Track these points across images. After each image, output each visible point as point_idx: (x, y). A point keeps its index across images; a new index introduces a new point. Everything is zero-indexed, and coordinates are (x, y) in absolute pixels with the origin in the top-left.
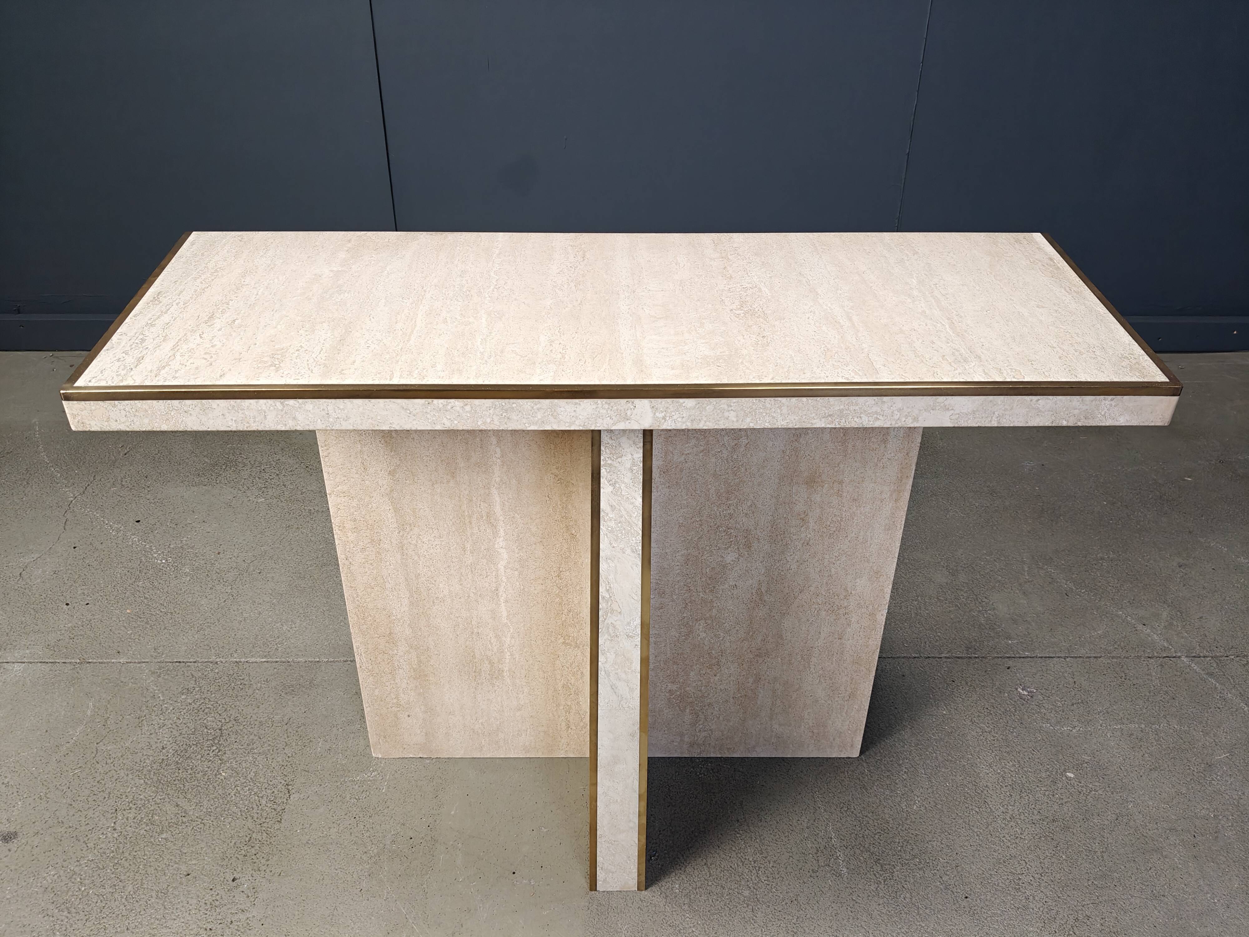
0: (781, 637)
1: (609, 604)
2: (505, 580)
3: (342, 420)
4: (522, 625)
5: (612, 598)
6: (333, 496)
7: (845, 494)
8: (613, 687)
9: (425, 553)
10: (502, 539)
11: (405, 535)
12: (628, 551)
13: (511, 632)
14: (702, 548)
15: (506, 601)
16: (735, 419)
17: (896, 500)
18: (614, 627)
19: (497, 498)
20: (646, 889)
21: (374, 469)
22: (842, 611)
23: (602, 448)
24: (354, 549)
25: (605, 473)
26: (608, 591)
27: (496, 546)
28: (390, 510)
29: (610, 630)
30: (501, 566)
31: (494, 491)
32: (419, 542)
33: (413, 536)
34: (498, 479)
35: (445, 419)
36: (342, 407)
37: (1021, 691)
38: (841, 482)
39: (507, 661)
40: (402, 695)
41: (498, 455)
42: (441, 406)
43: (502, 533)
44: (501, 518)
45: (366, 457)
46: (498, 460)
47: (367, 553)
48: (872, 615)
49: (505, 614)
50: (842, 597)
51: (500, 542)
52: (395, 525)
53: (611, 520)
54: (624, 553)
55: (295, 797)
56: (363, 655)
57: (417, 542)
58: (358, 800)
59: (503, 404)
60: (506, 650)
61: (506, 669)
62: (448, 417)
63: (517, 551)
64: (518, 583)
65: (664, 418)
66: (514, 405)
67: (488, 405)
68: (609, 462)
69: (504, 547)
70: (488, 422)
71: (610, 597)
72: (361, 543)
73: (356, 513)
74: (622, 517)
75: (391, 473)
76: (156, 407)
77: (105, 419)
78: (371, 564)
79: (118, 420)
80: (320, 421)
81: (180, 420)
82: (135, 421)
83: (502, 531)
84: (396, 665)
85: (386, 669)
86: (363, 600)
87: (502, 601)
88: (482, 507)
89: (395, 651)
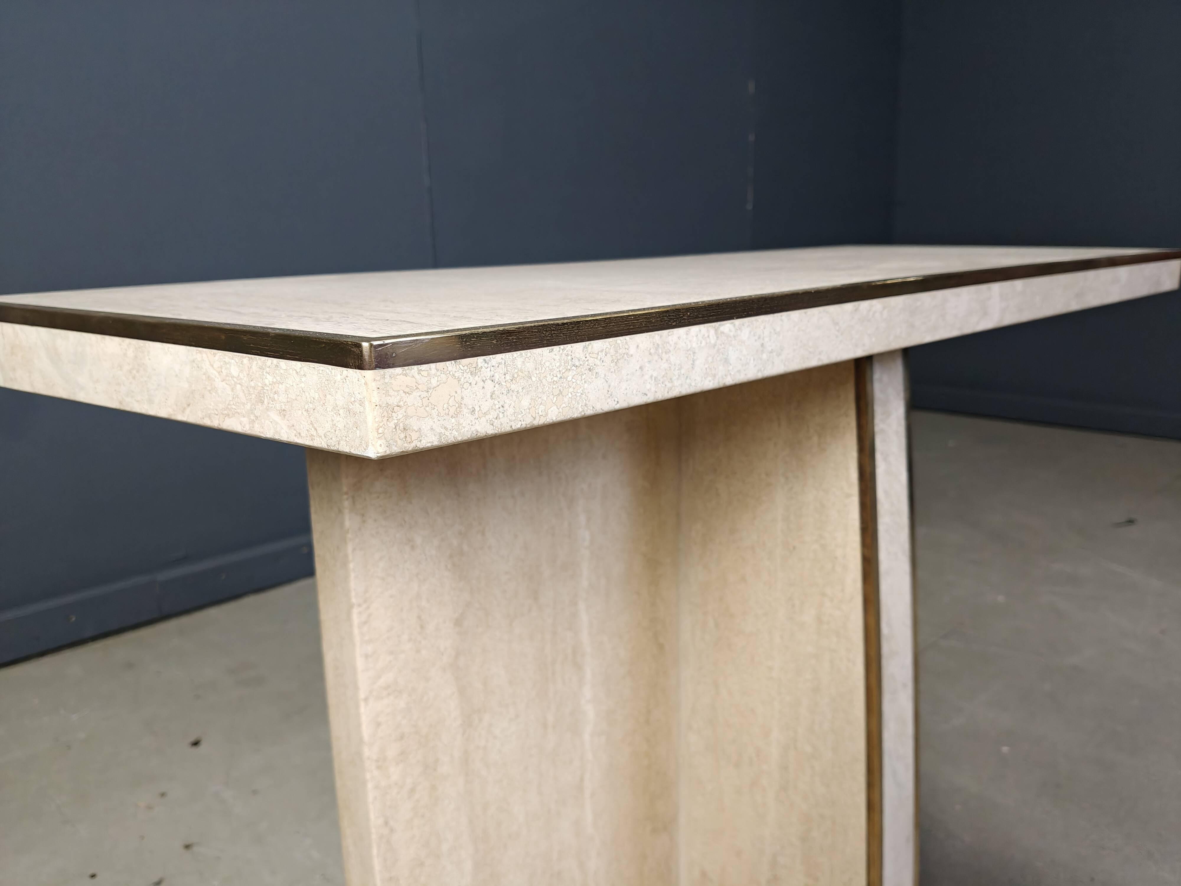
1: (888, 644)
2: (590, 757)
4: (609, 826)
5: (891, 634)
9: (496, 758)
10: (588, 685)
11: (473, 734)
13: (597, 845)
15: (592, 795)
21: (435, 622)
27: (582, 702)
28: (452, 693)
30: (587, 737)
31: (582, 606)
32: (490, 740)
33: (482, 732)
34: (586, 584)
41: (587, 543)
43: (588, 676)
44: (589, 650)
45: (424, 603)
46: (587, 552)
47: (417, 796)
49: (590, 817)
51: (587, 692)
52: (459, 722)
57: (487, 741)
63: (604, 699)
64: (605, 756)
69: (590, 699)
72: (409, 780)
75: (458, 622)
76: (547, 364)
77: (452, 410)
78: (423, 816)
79: (477, 409)
80: (752, 361)
81: (580, 391)
82: (506, 406)
83: (589, 671)
87: (588, 797)
88: (568, 640)
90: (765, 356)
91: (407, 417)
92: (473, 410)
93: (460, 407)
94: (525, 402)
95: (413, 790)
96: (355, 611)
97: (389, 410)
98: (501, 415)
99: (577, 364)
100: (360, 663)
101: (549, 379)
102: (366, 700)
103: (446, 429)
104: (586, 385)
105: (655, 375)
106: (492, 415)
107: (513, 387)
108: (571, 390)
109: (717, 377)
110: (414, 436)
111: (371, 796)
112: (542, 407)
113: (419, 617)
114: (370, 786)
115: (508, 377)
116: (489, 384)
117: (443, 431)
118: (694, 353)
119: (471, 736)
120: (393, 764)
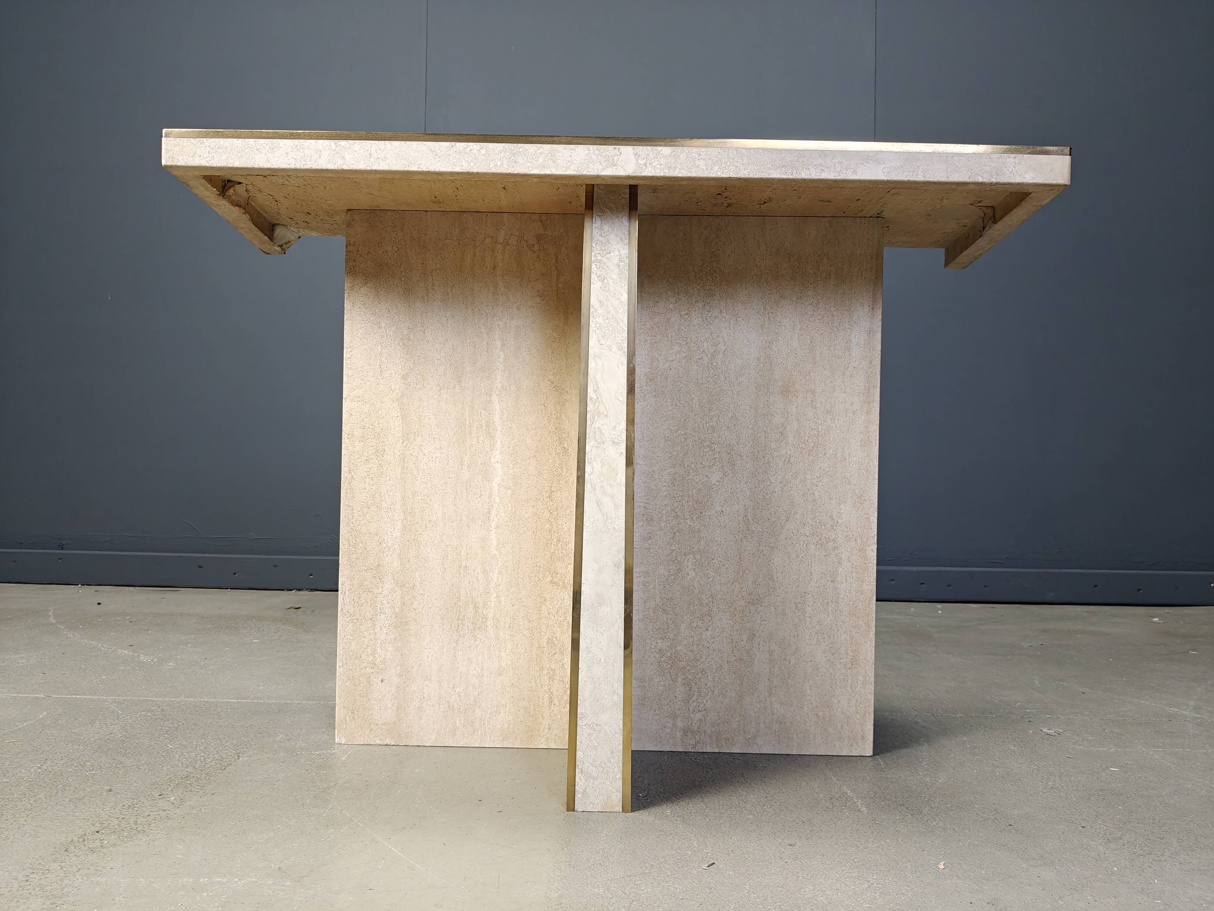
0: (772, 578)
1: (597, 406)
2: (497, 500)
3: (380, 160)
4: (511, 557)
5: (600, 400)
6: (348, 400)
7: (818, 405)
8: (598, 503)
9: (424, 467)
10: (498, 452)
11: (409, 445)
12: (615, 349)
13: (500, 565)
14: (688, 466)
15: (497, 527)
17: (868, 413)
18: (601, 432)
19: (497, 406)
20: (632, 812)
21: (390, 372)
22: (831, 545)
24: (358, 460)
25: (595, 269)
26: (595, 391)
27: (492, 460)
28: (398, 416)
29: (597, 435)
30: (495, 484)
31: (495, 398)
32: (420, 454)
33: (415, 447)
34: (499, 385)
35: (464, 161)
36: (382, 148)
37: (1047, 731)
38: (813, 392)
39: (493, 604)
40: (379, 651)
41: (501, 360)
43: (499, 445)
44: (500, 428)
45: (384, 360)
46: (501, 365)
47: (370, 465)
49: (495, 542)
50: (828, 526)
51: (497, 455)
52: (400, 434)
53: (599, 316)
54: (611, 350)
56: (347, 593)
57: (418, 454)
59: (512, 148)
60: (493, 590)
61: (490, 616)
62: (467, 160)
63: (511, 466)
64: (510, 505)
65: (645, 165)
66: (521, 150)
67: (500, 149)
68: (599, 258)
69: (499, 461)
70: (499, 165)
71: (598, 398)
72: (366, 454)
73: (366, 420)
74: (609, 313)
76: (236, 145)
77: (191, 155)
79: (202, 156)
80: (362, 160)
81: (252, 157)
82: (215, 157)
83: (499, 443)
84: (379, 609)
85: (368, 613)
86: (358, 523)
87: (493, 526)
88: (483, 416)
89: (381, 589)
90: (372, 160)
92: (200, 156)
94: (224, 157)
98: (212, 160)
99: (251, 146)
101: (236, 150)
103: (188, 160)
104: (255, 156)
105: (295, 157)
106: (208, 159)
107: (218, 151)
108: (247, 156)
109: (337, 164)
110: (176, 160)
112: (232, 160)
115: (216, 147)
116: (208, 148)
118: (320, 151)
119: (407, 446)
120: (358, 440)
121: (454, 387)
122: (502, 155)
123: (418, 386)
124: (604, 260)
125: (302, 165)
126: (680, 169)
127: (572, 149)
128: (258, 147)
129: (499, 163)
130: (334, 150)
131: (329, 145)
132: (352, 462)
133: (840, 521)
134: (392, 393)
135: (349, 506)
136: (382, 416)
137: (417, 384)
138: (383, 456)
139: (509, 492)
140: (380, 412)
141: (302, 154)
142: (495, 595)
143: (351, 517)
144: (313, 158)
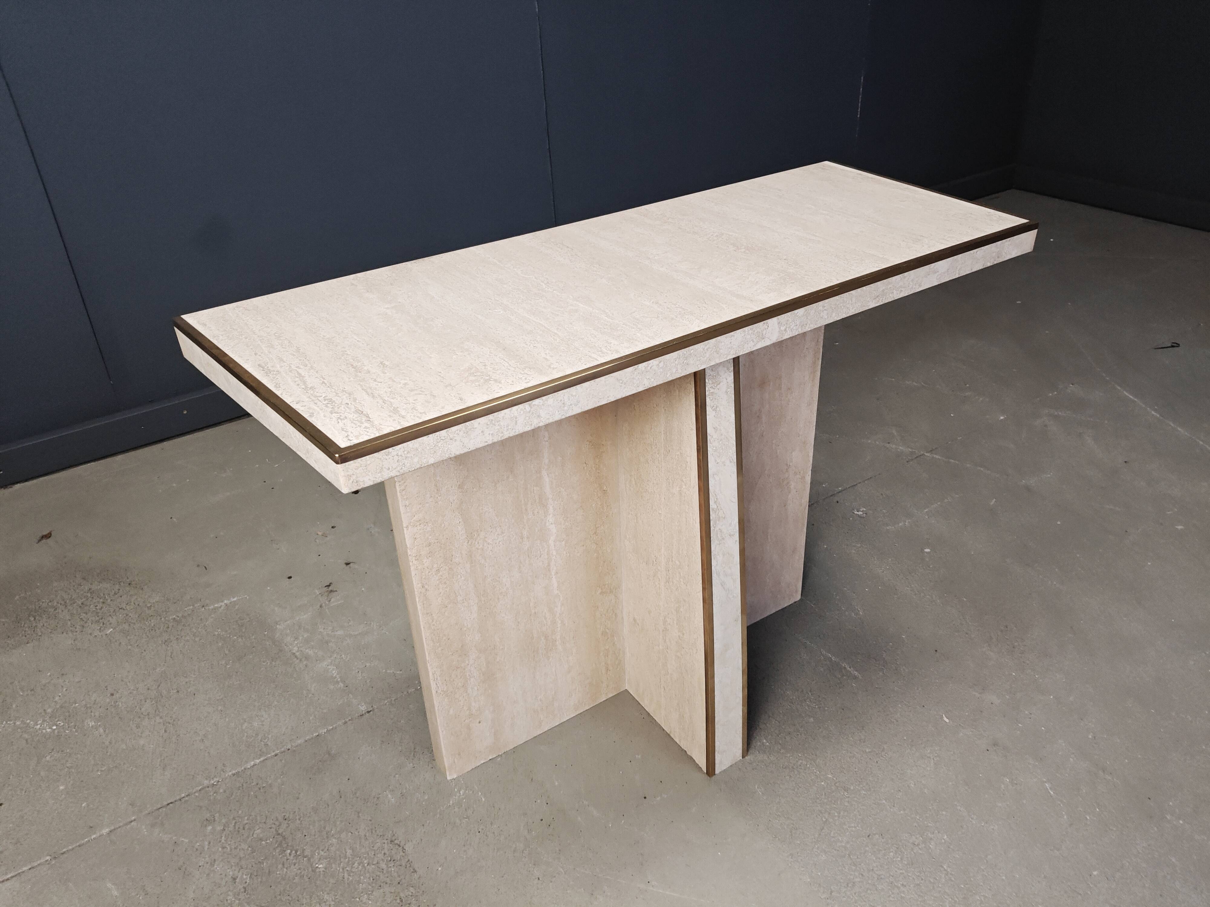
1: (717, 513)
2: (555, 553)
4: (569, 590)
5: (719, 508)
6: (410, 527)
7: (783, 387)
9: (490, 554)
10: (551, 515)
11: (474, 542)
12: (727, 463)
13: (561, 600)
15: (557, 573)
16: (826, 317)
17: (812, 379)
18: (721, 531)
19: (546, 479)
20: (747, 754)
22: (785, 482)
23: (707, 381)
25: (710, 401)
26: (715, 502)
27: (547, 524)
28: (460, 523)
30: (551, 542)
31: (544, 473)
32: (485, 545)
33: (480, 541)
34: (547, 461)
35: (645, 380)
37: (858, 513)
38: (780, 378)
39: (559, 629)
40: (473, 704)
41: (546, 439)
42: (643, 369)
43: (551, 510)
44: (551, 496)
46: (547, 443)
47: (441, 573)
48: (803, 478)
49: (556, 585)
50: (784, 471)
51: (551, 519)
52: (465, 536)
54: (725, 465)
55: (409, 847)
56: (439, 678)
57: (483, 545)
58: (468, 817)
59: (685, 353)
60: (558, 619)
61: (558, 638)
63: (563, 522)
64: (565, 552)
65: (785, 330)
67: (675, 357)
69: (553, 522)
71: (717, 507)
72: (435, 566)
73: (430, 537)
74: (721, 434)
75: (460, 487)
76: (426, 442)
77: (378, 471)
78: (445, 583)
79: (391, 468)
80: (557, 412)
81: (447, 449)
82: (406, 464)
83: (551, 508)
84: (468, 675)
85: (460, 684)
86: (438, 623)
87: (553, 574)
88: (535, 492)
89: (467, 662)
90: (566, 408)
91: (357, 477)
92: (389, 469)
93: (382, 469)
95: (438, 570)
96: (397, 484)
97: (349, 477)
98: (403, 468)
99: (443, 438)
100: (402, 510)
101: (428, 448)
102: (407, 527)
103: (376, 478)
104: (449, 446)
105: (491, 433)
106: (399, 468)
107: (408, 455)
108: (441, 450)
109: (533, 425)
110: (361, 483)
111: (413, 574)
112: (425, 460)
113: (436, 485)
114: (412, 568)
115: (405, 452)
116: (396, 458)
117: (375, 479)
118: (516, 418)
119: (473, 543)
120: (425, 558)
121: (508, 477)
122: (676, 362)
123: (475, 489)
124: (716, 391)
125: (500, 437)
126: (809, 325)
127: (732, 336)
128: (451, 436)
129: (674, 370)
130: (529, 412)
131: (523, 408)
132: (424, 577)
133: (791, 464)
134: (451, 505)
135: (427, 614)
136: (446, 528)
137: (473, 488)
138: (451, 561)
139: (564, 542)
140: (443, 525)
141: (498, 427)
142: (560, 622)
143: (431, 621)
144: (509, 427)
